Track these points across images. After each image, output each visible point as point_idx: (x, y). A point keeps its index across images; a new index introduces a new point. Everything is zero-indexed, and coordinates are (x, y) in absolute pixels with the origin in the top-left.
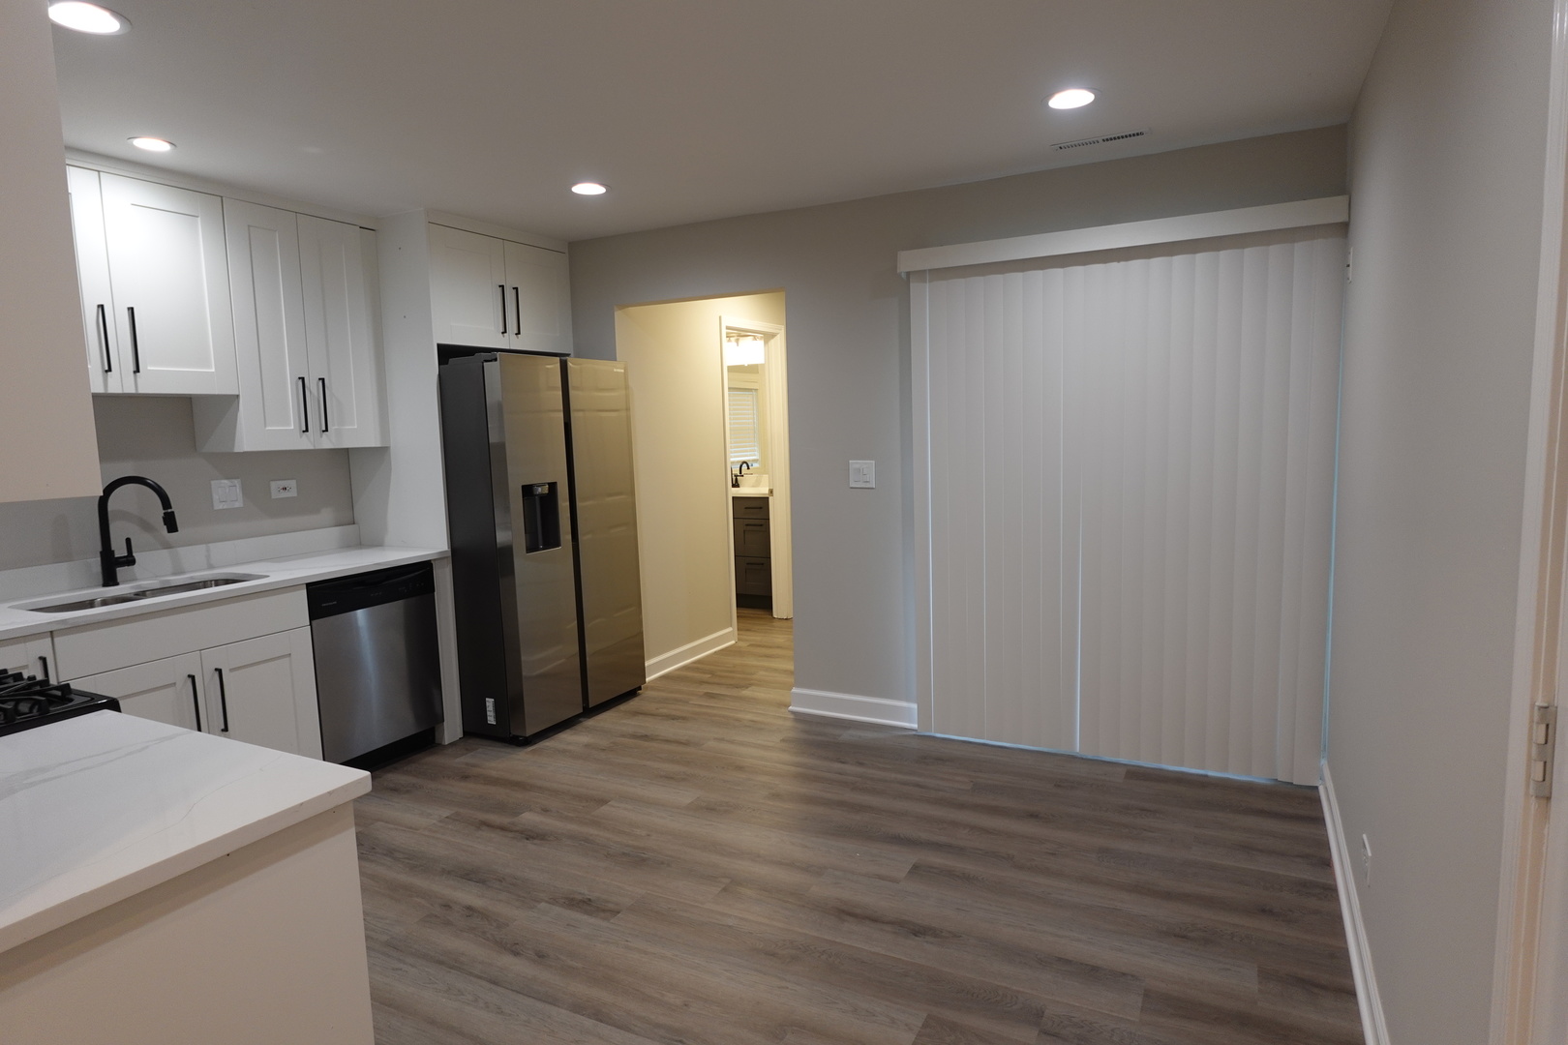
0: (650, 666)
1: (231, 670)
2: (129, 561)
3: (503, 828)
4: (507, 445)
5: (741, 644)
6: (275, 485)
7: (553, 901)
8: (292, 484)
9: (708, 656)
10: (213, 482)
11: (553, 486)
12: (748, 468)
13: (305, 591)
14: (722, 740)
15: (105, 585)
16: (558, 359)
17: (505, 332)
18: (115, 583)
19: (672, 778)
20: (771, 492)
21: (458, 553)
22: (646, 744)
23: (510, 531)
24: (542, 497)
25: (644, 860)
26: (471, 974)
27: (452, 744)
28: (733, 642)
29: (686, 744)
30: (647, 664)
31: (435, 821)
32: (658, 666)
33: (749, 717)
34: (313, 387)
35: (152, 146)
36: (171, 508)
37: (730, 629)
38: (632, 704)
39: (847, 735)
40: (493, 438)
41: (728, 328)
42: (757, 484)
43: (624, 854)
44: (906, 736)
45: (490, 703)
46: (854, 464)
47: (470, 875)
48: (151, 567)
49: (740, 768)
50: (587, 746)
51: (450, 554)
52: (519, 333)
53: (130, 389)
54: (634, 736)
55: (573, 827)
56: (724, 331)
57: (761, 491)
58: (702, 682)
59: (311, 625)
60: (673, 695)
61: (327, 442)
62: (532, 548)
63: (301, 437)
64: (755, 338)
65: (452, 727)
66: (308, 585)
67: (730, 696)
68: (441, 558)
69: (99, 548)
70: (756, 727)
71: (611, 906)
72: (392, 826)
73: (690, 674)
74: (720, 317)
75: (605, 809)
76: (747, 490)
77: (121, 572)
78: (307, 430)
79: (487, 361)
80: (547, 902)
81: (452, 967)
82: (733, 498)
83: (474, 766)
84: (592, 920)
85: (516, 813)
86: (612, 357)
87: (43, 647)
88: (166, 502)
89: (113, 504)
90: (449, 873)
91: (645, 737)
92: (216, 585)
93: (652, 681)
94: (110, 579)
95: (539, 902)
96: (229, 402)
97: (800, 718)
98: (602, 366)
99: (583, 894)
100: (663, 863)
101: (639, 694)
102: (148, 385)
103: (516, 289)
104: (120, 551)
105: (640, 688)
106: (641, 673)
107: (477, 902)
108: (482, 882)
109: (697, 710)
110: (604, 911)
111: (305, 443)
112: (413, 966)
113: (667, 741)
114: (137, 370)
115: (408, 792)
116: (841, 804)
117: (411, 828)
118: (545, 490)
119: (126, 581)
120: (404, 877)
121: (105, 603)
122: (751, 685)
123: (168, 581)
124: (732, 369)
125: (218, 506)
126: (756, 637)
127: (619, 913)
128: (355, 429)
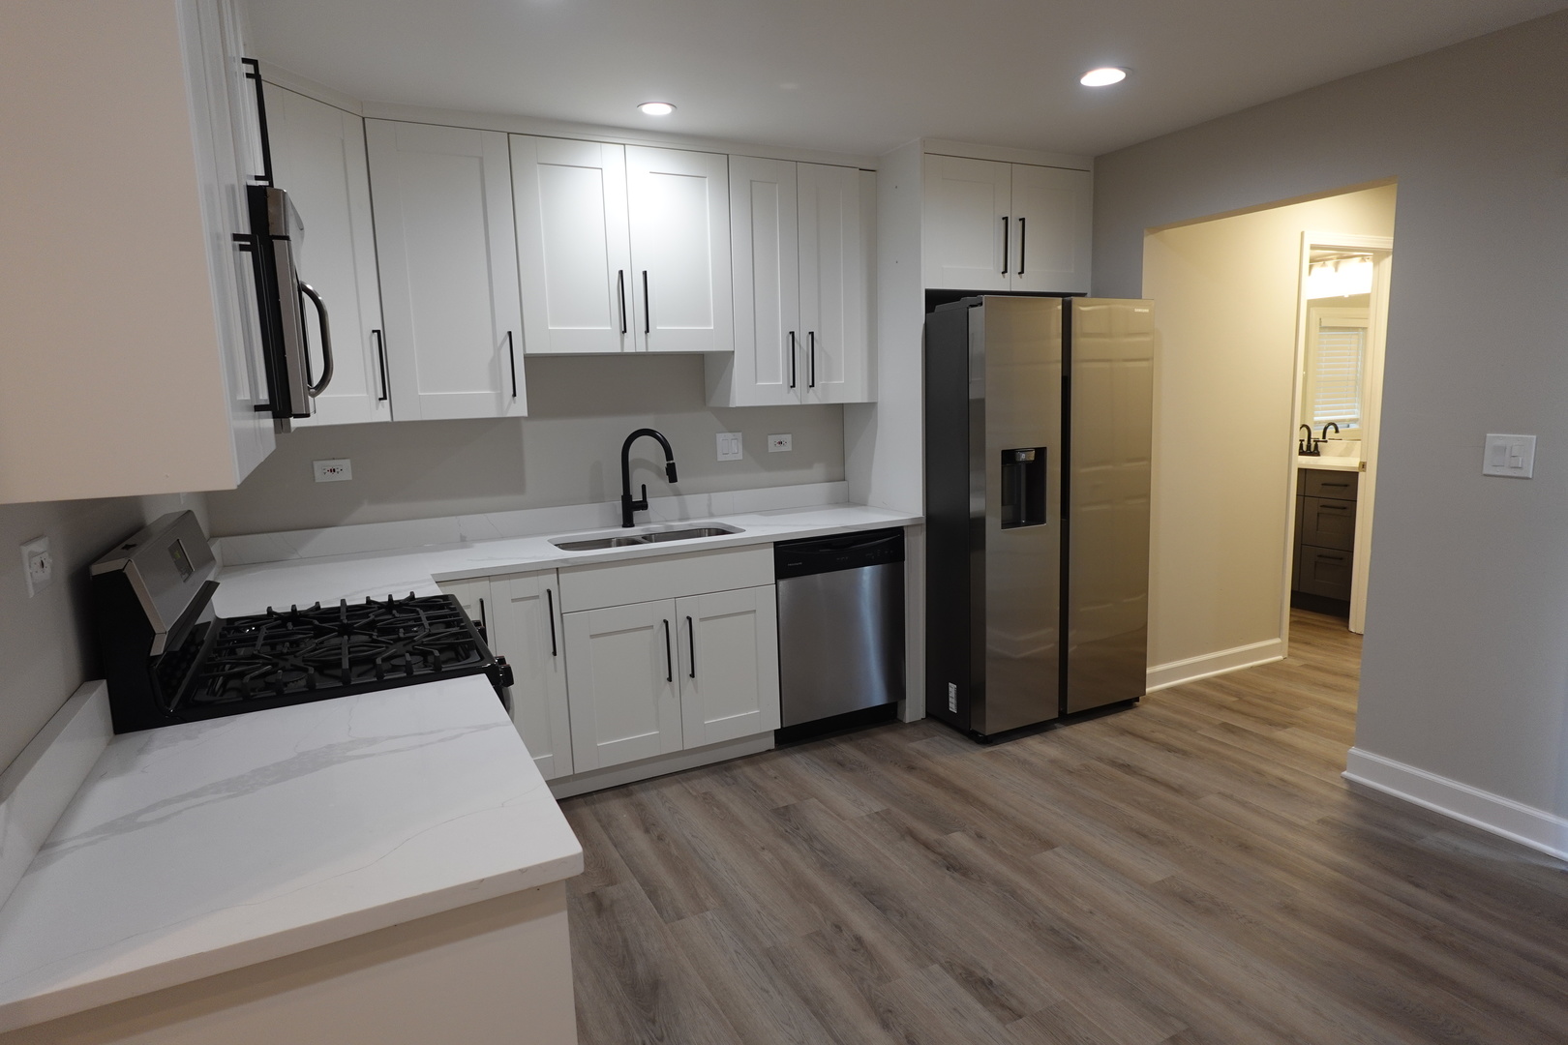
0: (1152, 674)
1: (702, 620)
2: (643, 505)
3: (927, 846)
4: (987, 401)
5: (1292, 662)
6: (772, 440)
7: (949, 967)
8: (787, 438)
9: (1239, 672)
10: (718, 435)
11: (1041, 452)
12: (1337, 431)
13: (772, 549)
14: (1230, 797)
15: (624, 526)
16: (1061, 299)
17: (1005, 271)
18: (632, 525)
19: (1145, 836)
20: (1363, 466)
21: (934, 521)
22: (1127, 778)
23: (985, 500)
24: (1028, 464)
25: (1075, 948)
26: (830, 1031)
27: (913, 724)
28: (1280, 657)
29: (1177, 790)
30: (1149, 671)
31: (863, 814)
32: (1163, 676)
33: (1278, 772)
34: (803, 341)
35: (657, 110)
36: (672, 459)
37: (1277, 641)
38: (1125, 718)
39: (1433, 840)
40: (974, 394)
41: (1313, 247)
42: (1347, 453)
43: (1052, 929)
44: (1542, 868)
45: (952, 688)
46: (1494, 439)
47: (875, 896)
48: (662, 513)
49: (1245, 847)
50: (1053, 762)
51: (924, 521)
52: (1022, 272)
53: (641, 349)
54: (1113, 763)
55: (1003, 870)
56: (1307, 253)
57: (1350, 463)
58: (1222, 707)
59: (776, 583)
60: (1179, 717)
61: (813, 398)
62: (1009, 523)
63: (789, 392)
64: (1363, 258)
65: (914, 706)
66: (776, 544)
67: (1256, 735)
68: (914, 524)
69: (621, 492)
70: (1284, 790)
71: (1014, 1003)
72: (823, 807)
73: (1210, 692)
74: (1302, 234)
75: (1048, 856)
76: (1330, 460)
77: (637, 515)
78: (794, 386)
79: (972, 306)
80: (941, 965)
81: (815, 1014)
82: (1299, 470)
83: (925, 756)
84: (985, 1014)
85: (947, 831)
86: (1136, 294)
87: (549, 581)
88: (669, 455)
89: (634, 453)
90: (855, 884)
91: (1126, 768)
92: (710, 535)
93: (1152, 693)
94: (628, 522)
95: (933, 960)
96: (726, 357)
97: (1356, 791)
98: (1119, 305)
99: (986, 971)
100: (1098, 962)
101: (1136, 707)
102: (658, 344)
103: (1023, 220)
104: (637, 497)
105: (1137, 700)
106: (1141, 680)
107: (870, 935)
108: (882, 909)
109: (1204, 744)
110: (1003, 1006)
111: (792, 399)
112: (780, 993)
113: (1154, 780)
114: (647, 331)
115: (852, 770)
116: (1399, 958)
117: (838, 815)
118: (1032, 456)
119: (640, 524)
120: (812, 875)
121: (620, 543)
122: (1292, 724)
123: (672, 526)
124: (1313, 304)
125: (721, 458)
126: (1316, 656)
127: (1020, 1017)
128: (843, 385)
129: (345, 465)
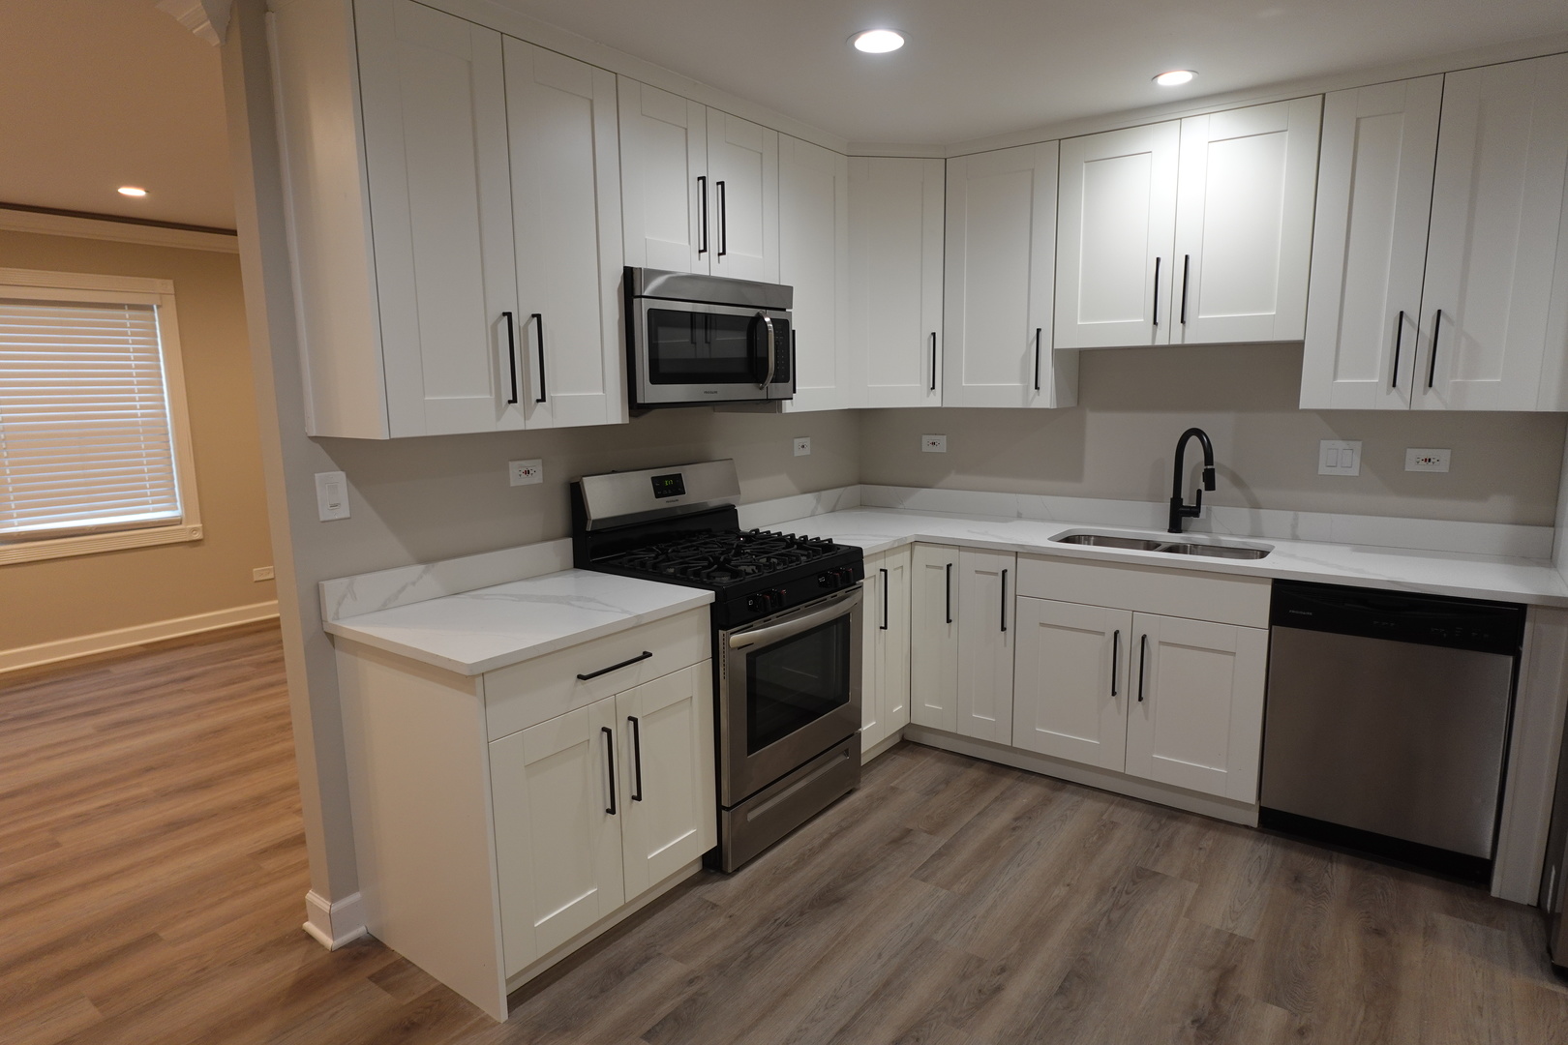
2: (1195, 512)
6: (1412, 454)
8: (1444, 456)
10: (1323, 442)
13: (1270, 587)
15: (1170, 531)
18: (1178, 531)
36: (1213, 463)
45: (1553, 874)
53: (1176, 341)
61: (1435, 402)
63: (1396, 394)
66: (1276, 582)
69: (1171, 495)
77: (1186, 522)
87: (1008, 562)
88: (1209, 456)
94: (1174, 528)
96: (1293, 349)
102: (1199, 333)
104: (1189, 501)
111: (1395, 402)
114: (1185, 320)
119: (1188, 531)
121: (1164, 548)
123: (1220, 541)
125: (1323, 470)
129: (942, 440)
